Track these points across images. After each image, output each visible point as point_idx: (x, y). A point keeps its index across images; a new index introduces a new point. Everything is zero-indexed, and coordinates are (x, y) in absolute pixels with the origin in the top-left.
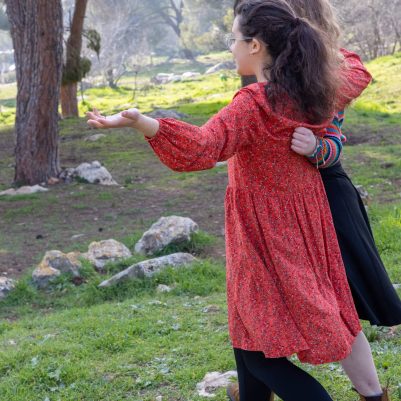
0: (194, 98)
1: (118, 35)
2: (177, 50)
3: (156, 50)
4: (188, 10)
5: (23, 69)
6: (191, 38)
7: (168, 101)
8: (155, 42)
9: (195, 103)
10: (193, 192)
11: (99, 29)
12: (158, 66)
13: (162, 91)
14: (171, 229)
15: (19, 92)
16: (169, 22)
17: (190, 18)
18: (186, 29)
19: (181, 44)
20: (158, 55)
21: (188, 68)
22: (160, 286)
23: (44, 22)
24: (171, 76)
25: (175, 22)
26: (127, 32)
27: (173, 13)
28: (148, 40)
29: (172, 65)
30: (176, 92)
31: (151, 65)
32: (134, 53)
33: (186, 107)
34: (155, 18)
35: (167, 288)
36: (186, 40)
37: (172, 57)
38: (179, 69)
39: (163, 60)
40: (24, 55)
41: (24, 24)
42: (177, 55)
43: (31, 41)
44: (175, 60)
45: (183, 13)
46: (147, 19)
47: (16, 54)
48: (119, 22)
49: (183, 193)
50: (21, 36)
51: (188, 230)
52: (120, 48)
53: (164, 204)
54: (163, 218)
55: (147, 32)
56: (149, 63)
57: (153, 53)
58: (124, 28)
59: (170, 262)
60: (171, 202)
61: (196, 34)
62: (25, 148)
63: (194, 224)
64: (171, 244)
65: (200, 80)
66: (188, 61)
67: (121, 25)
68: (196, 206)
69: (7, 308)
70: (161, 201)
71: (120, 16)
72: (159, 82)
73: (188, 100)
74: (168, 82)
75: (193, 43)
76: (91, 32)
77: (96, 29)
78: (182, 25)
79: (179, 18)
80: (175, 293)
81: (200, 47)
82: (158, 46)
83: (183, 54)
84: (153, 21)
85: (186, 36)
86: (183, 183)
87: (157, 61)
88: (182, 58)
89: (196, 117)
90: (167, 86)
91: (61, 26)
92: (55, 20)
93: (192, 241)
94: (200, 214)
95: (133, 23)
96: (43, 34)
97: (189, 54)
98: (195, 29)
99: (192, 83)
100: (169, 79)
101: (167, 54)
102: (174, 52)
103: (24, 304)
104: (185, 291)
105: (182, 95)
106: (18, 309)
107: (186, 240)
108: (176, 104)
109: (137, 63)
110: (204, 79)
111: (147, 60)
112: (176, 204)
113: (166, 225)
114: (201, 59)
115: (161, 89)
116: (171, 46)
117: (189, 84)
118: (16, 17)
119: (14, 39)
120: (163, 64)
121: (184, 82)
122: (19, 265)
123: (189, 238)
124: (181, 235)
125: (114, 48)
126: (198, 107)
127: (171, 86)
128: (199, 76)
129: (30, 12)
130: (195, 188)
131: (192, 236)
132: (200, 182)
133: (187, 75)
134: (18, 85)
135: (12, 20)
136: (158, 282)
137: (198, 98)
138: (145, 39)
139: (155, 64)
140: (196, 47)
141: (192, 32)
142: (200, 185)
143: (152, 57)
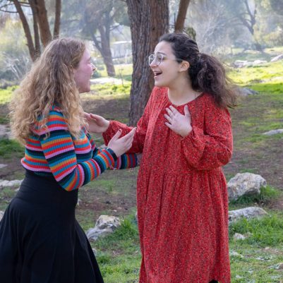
0: (262, 79)
1: (208, 32)
2: (250, 44)
3: (235, 44)
4: (260, 16)
5: (138, 55)
6: (261, 36)
7: (243, 81)
8: (235, 38)
9: (263, 83)
10: (262, 152)
11: (196, 27)
12: (236, 55)
13: (239, 73)
14: (246, 183)
15: (134, 72)
16: (245, 24)
17: (261, 21)
18: (258, 29)
19: (253, 40)
20: (236, 47)
21: (258, 57)
22: (236, 234)
23: (155, 20)
24: (245, 63)
25: (250, 24)
26: (215, 30)
27: (249, 18)
28: (230, 36)
29: (246, 54)
30: (249, 74)
31: (231, 54)
32: (220, 46)
33: (256, 86)
34: (236, 20)
35: (242, 237)
36: (258, 37)
37: (246, 49)
38: (252, 57)
39: (240, 50)
40: (139, 45)
41: (140, 21)
42: (250, 47)
43: (145, 34)
44: (248, 51)
45: (256, 18)
46: (229, 21)
47: (134, 43)
48: (210, 22)
49: (254, 153)
50: (138, 30)
51: (259, 185)
52: (209, 41)
53: (239, 160)
54: (239, 174)
55: (229, 30)
56: (230, 52)
57: (233, 46)
58: (213, 27)
59: (245, 215)
60: (244, 160)
61: (265, 33)
62: (137, 113)
63: (264, 180)
64: (244, 195)
65: (267, 66)
66: (258, 52)
67: (211, 25)
68: (264, 164)
69: (114, 241)
70: (237, 159)
71: (211, 19)
72: (236, 66)
73: (258, 81)
74: (243, 67)
75: (263, 40)
76: (189, 29)
77: (193, 27)
78: (255, 26)
79: (253, 21)
80: (249, 242)
81: (268, 42)
82: (237, 41)
83: (255, 47)
84: (235, 23)
85: (257, 34)
86: (254, 145)
87: (235, 51)
88: (254, 50)
89: (264, 94)
90: (242, 70)
91: (168, 24)
92: (163, 19)
93: (261, 193)
94: (267, 171)
95: (220, 24)
96: (154, 29)
97: (259, 47)
98: (264, 29)
99: (261, 68)
100: (244, 64)
101: (243, 47)
102: (248, 45)
103: (127, 239)
104: (257, 240)
105: (253, 77)
106: (122, 243)
107: (256, 193)
108: (249, 83)
109: (221, 53)
110: (270, 65)
111: (229, 51)
112: (249, 162)
113: (241, 181)
114: (267, 51)
115: (238, 71)
116: (246, 41)
117: (259, 68)
118: (135, 16)
119: (132, 33)
120: (239, 54)
121: (255, 67)
122: (126, 205)
123: (259, 191)
124: (253, 188)
125: (205, 41)
126: (265, 86)
127: (245, 70)
128: (266, 63)
129: (145, 12)
130: (264, 150)
131: (261, 189)
132: (267, 145)
133: (257, 62)
134: (134, 67)
135: (132, 18)
136: (235, 231)
137: (265, 79)
138: (228, 35)
139: (234, 53)
140: (265, 43)
141: (262, 31)
142: (267, 147)
143: (232, 48)
